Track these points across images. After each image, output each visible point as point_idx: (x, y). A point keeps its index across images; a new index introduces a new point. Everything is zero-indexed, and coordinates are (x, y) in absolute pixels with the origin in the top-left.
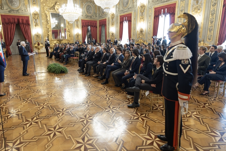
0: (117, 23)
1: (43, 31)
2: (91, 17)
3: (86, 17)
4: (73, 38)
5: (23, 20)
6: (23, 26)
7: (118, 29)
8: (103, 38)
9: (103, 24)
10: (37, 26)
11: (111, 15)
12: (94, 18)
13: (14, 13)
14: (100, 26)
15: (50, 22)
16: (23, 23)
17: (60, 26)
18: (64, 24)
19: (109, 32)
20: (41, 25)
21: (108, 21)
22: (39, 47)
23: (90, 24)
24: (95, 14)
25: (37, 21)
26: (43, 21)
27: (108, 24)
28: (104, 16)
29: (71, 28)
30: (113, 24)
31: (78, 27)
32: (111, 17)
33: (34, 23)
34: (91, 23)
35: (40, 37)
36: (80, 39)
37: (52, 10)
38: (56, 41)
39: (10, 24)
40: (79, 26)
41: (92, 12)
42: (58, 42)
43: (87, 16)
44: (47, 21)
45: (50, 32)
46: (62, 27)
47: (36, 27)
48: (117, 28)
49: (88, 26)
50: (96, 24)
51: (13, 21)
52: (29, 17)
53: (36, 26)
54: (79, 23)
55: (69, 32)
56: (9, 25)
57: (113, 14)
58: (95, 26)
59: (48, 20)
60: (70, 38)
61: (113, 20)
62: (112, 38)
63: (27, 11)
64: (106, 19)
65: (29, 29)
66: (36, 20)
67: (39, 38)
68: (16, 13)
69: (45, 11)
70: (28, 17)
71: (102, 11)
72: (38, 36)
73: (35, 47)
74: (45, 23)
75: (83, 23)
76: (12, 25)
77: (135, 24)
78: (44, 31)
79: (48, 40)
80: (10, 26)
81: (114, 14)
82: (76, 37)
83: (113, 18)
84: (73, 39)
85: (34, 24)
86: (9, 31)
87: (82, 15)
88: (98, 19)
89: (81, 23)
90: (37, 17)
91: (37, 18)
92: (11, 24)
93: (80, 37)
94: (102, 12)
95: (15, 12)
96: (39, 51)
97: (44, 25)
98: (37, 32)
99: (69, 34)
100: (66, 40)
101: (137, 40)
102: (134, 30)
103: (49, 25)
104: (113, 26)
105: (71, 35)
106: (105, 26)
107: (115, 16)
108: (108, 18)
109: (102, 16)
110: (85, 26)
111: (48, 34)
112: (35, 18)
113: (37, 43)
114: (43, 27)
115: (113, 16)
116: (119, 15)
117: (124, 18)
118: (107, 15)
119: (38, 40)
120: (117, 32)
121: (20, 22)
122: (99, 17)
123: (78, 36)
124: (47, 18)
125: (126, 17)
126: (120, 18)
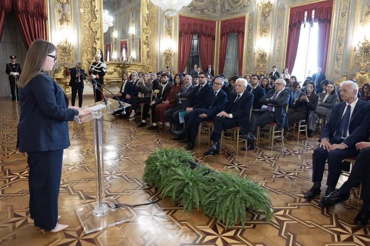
0: (280, 26)
1: (81, 39)
2: (202, 11)
3: (192, 10)
4: (155, 62)
5: (26, 2)
6: (28, 19)
7: (280, 43)
9: (234, 29)
10: (65, 23)
11: (261, 5)
12: (209, 15)
14: (222, 35)
15: (101, 15)
16: (27, 12)
19: (250, 51)
20: (76, 21)
21: (251, 21)
23: (198, 29)
24: (214, 3)
25: (66, 10)
26: (82, 10)
27: (250, 30)
28: (238, 11)
29: (153, 35)
30: (264, 31)
31: (170, 34)
32: (260, 12)
33: (56, 13)
34: (201, 26)
35: (71, 53)
36: (173, 64)
38: (113, 67)
40: (173, 33)
42: (118, 69)
43: (193, 8)
44: (93, 12)
45: (98, 42)
46: (116, 39)
47: (62, 23)
48: (277, 41)
49: (193, 33)
50: (213, 29)
53: (62, 21)
54: (173, 23)
55: (147, 44)
57: (269, 2)
58: (209, 36)
59: (96, 9)
60: (148, 61)
61: (265, 20)
62: (261, 65)
64: (244, 18)
65: (43, 30)
66: (63, 6)
67: (70, 55)
72: (65, 50)
74: (87, 16)
75: (182, 25)
78: (84, 39)
81: (272, 3)
82: (164, 58)
83: (265, 16)
84: (157, 65)
85: (58, 16)
88: (218, 19)
89: (178, 23)
91: (65, 1)
93: (173, 59)
97: (84, 22)
98: (63, 40)
99: (148, 50)
100: (139, 66)
101: (348, 74)
102: (340, 46)
103: (97, 22)
104: (265, 36)
105: (151, 53)
106: (240, 35)
107: (275, 9)
108: (250, 15)
109: (232, 10)
110: (187, 33)
111: (94, 46)
112: (62, 2)
113: (63, 71)
114: (81, 27)
115: (267, 10)
116: (286, 7)
117: (306, 13)
118: (247, 7)
119: (66, 62)
120: (276, 52)
121: (20, 6)
122: (222, 12)
123: (168, 55)
124: (93, 3)
125: (314, 11)
126: (291, 15)
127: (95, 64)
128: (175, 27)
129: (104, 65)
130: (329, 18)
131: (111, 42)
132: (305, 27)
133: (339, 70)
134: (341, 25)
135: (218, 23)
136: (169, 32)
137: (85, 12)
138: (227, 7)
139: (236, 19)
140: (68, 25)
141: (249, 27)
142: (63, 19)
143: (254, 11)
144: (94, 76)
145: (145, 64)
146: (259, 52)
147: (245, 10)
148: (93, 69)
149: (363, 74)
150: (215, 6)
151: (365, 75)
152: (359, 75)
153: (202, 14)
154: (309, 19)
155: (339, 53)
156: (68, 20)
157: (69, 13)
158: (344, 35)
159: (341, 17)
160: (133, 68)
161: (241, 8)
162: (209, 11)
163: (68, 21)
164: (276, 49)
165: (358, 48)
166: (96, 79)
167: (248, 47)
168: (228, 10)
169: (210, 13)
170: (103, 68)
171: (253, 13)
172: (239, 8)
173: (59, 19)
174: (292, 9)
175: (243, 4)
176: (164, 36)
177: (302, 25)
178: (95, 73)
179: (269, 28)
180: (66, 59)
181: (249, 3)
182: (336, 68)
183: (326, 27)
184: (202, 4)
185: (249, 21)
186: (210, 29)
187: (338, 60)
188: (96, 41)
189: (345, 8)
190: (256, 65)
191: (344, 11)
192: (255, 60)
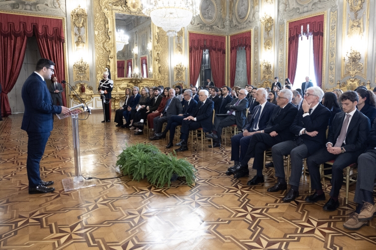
0: (281, 40)
1: (95, 58)
2: (211, 27)
3: (201, 27)
4: (167, 76)
5: (46, 28)
6: (47, 42)
7: (282, 55)
8: (240, 78)
9: (243, 43)
10: (81, 45)
11: (263, 21)
12: (218, 31)
13: (25, 9)
14: (232, 49)
15: (114, 36)
16: (46, 36)
17: (130, 51)
18: (140, 47)
19: (256, 63)
20: (90, 42)
21: (256, 35)
22: (83, 96)
23: (208, 44)
24: (222, 20)
25: (81, 33)
26: (96, 33)
27: (256, 43)
28: (245, 26)
29: (164, 52)
30: (268, 44)
31: (180, 50)
32: (263, 27)
33: (73, 36)
34: (211, 41)
35: (87, 71)
36: (184, 78)
37: (120, 8)
38: (126, 83)
39: (13, 37)
40: (183, 49)
41: (214, 15)
42: (131, 84)
43: (203, 25)
44: (107, 34)
45: (112, 60)
46: (136, 55)
47: (77, 45)
48: (280, 54)
49: (204, 48)
50: (223, 44)
51: (22, 30)
52: (61, 20)
53: (78, 43)
54: (183, 40)
55: (159, 61)
56: (11, 39)
57: (271, 18)
58: (220, 50)
59: (110, 30)
60: (160, 76)
61: (268, 34)
62: (267, 77)
63: (58, 6)
64: (250, 32)
65: (61, 51)
66: (79, 30)
67: (85, 73)
68: (31, 10)
69: (103, 8)
70: (59, 22)
71: (238, 13)
72: (81, 69)
73: (74, 96)
74: (102, 38)
75: (192, 41)
76: (19, 39)
77: (335, 42)
78: (98, 58)
80: (13, 41)
81: (273, 18)
82: (175, 73)
83: (268, 30)
84: (169, 80)
85: (74, 39)
86: (9, 54)
87: (191, 23)
88: (228, 33)
89: (188, 40)
90: (82, 21)
91: (81, 25)
92: (16, 37)
93: (184, 73)
94: (240, 16)
95: (28, 7)
97: (98, 43)
98: (79, 60)
99: (160, 66)
100: (151, 81)
101: (341, 82)
102: (332, 57)
103: (110, 42)
104: (269, 49)
105: (163, 69)
106: (247, 49)
107: (276, 23)
108: (255, 30)
109: (239, 25)
110: (198, 49)
111: (108, 64)
112: (78, 26)
113: (79, 88)
114: (95, 48)
115: (269, 25)
116: (285, 22)
117: (302, 27)
118: (252, 22)
119: (82, 79)
120: (279, 63)
121: (40, 32)
122: (231, 27)
123: (179, 70)
124: (107, 26)
125: (308, 25)
126: (289, 29)
127: (103, 81)
128: (185, 43)
129: (111, 82)
130: (321, 31)
131: (132, 58)
132: (302, 40)
133: (333, 78)
134: (332, 37)
135: (228, 38)
136: (180, 49)
137: (99, 34)
138: (235, 22)
139: (243, 34)
140: (83, 46)
141: (255, 41)
142: (79, 41)
143: (258, 26)
144: (103, 92)
145: (157, 79)
146: (264, 64)
147: (250, 25)
148: (102, 85)
149: (353, 81)
150: (224, 22)
151: (355, 82)
152: (349, 83)
153: (211, 30)
154: (305, 31)
155: (332, 63)
156: (84, 41)
157: (85, 35)
158: (335, 46)
159: (331, 30)
160: (145, 83)
161: (247, 23)
162: (218, 27)
163: (84, 43)
164: (279, 60)
165: (347, 58)
166: (104, 94)
167: (255, 59)
168: (236, 25)
169: (220, 29)
170: (110, 84)
171: (258, 27)
172: (245, 23)
173: (76, 41)
174: (291, 24)
175: (249, 20)
176: (175, 52)
177: (300, 38)
178: (103, 89)
179: (272, 42)
180: (81, 76)
181: (254, 19)
182: (330, 77)
183: (320, 39)
184: (211, 21)
185: (255, 35)
186: (219, 44)
187: (331, 69)
188: (110, 59)
189: (334, 22)
190: (262, 77)
191: (333, 25)
192: (262, 72)
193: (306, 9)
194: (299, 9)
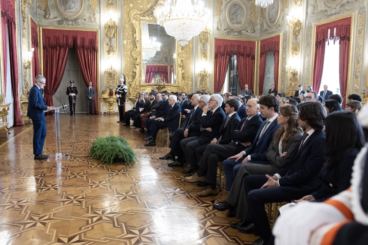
0: (308, 45)
1: (123, 65)
2: (240, 32)
3: (228, 32)
4: (190, 83)
5: (83, 39)
6: (84, 52)
7: (309, 61)
9: (271, 48)
10: (111, 53)
11: (291, 25)
12: (248, 36)
13: (68, 25)
14: (262, 54)
15: (141, 44)
16: (83, 47)
19: (284, 70)
20: (120, 51)
21: (285, 40)
23: (236, 50)
24: (252, 24)
25: (112, 42)
26: (125, 42)
27: (284, 48)
28: (274, 30)
29: (188, 59)
30: (295, 49)
32: (291, 31)
33: (105, 46)
34: (239, 46)
35: (115, 77)
36: (208, 84)
37: (147, 18)
38: (150, 88)
39: (58, 48)
40: (208, 55)
41: (243, 20)
43: (230, 31)
44: (134, 43)
45: (138, 67)
48: (306, 60)
49: (230, 53)
50: (252, 49)
51: (65, 42)
52: (96, 32)
53: (109, 52)
54: (209, 46)
55: (183, 67)
56: (57, 50)
57: (299, 21)
58: (248, 56)
59: (137, 39)
60: (183, 82)
61: (296, 38)
62: (293, 84)
63: (93, 20)
64: (278, 37)
65: (95, 59)
66: (110, 40)
67: (114, 79)
68: (72, 25)
69: (132, 19)
70: (94, 34)
71: (269, 16)
72: (111, 75)
73: (104, 99)
74: (130, 46)
75: (218, 47)
76: (62, 50)
78: (126, 65)
79: (124, 83)
80: (58, 52)
81: (301, 21)
82: (199, 79)
83: (296, 34)
84: (192, 86)
85: (106, 48)
86: (54, 63)
87: (218, 29)
88: (257, 38)
89: (213, 46)
90: (113, 33)
91: (112, 36)
92: (60, 49)
93: (208, 80)
94: (270, 19)
95: (70, 23)
96: (111, 108)
97: (127, 51)
98: (110, 67)
99: (183, 72)
100: (174, 86)
101: (366, 92)
102: (358, 64)
103: (137, 50)
104: (296, 54)
105: (186, 75)
106: (276, 54)
107: (304, 27)
108: (284, 34)
109: (269, 29)
110: (223, 55)
111: (135, 71)
112: (109, 36)
113: (108, 92)
114: (124, 56)
115: (297, 28)
116: (313, 25)
117: (329, 30)
118: (281, 26)
119: (111, 84)
120: (305, 70)
121: (79, 43)
122: (262, 32)
123: (203, 77)
124: (134, 35)
125: (335, 29)
126: (316, 33)
127: (119, 86)
128: (211, 49)
129: (126, 87)
130: (348, 35)
132: (328, 45)
133: (358, 87)
134: (359, 41)
135: (258, 43)
136: (204, 55)
137: (127, 43)
138: (265, 26)
139: (272, 38)
140: (114, 54)
141: (283, 46)
142: (110, 50)
143: (287, 30)
144: (118, 96)
145: (180, 85)
146: (291, 71)
147: (279, 29)
148: (118, 90)
150: (254, 27)
153: (239, 35)
154: (332, 35)
155: (357, 71)
156: (114, 50)
157: (115, 45)
158: (361, 51)
159: (358, 34)
160: (169, 88)
161: (276, 27)
162: (247, 31)
163: (114, 51)
164: (306, 67)
166: (119, 98)
167: (282, 65)
168: (266, 29)
169: (249, 34)
170: (124, 89)
171: (287, 32)
172: (275, 27)
173: (107, 50)
174: (318, 27)
175: (278, 23)
176: (199, 59)
177: (327, 43)
178: (119, 93)
179: (299, 47)
180: (111, 82)
181: (283, 23)
182: (356, 85)
183: (346, 44)
184: (239, 25)
185: (283, 40)
186: (248, 49)
187: (357, 77)
188: (136, 66)
189: (361, 25)
190: (289, 84)
191: (360, 28)
192: (289, 79)
193: (333, 11)
194: (326, 11)
